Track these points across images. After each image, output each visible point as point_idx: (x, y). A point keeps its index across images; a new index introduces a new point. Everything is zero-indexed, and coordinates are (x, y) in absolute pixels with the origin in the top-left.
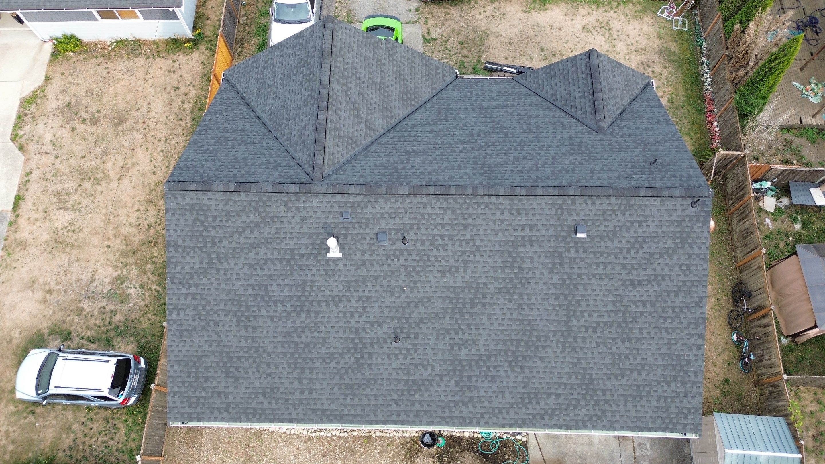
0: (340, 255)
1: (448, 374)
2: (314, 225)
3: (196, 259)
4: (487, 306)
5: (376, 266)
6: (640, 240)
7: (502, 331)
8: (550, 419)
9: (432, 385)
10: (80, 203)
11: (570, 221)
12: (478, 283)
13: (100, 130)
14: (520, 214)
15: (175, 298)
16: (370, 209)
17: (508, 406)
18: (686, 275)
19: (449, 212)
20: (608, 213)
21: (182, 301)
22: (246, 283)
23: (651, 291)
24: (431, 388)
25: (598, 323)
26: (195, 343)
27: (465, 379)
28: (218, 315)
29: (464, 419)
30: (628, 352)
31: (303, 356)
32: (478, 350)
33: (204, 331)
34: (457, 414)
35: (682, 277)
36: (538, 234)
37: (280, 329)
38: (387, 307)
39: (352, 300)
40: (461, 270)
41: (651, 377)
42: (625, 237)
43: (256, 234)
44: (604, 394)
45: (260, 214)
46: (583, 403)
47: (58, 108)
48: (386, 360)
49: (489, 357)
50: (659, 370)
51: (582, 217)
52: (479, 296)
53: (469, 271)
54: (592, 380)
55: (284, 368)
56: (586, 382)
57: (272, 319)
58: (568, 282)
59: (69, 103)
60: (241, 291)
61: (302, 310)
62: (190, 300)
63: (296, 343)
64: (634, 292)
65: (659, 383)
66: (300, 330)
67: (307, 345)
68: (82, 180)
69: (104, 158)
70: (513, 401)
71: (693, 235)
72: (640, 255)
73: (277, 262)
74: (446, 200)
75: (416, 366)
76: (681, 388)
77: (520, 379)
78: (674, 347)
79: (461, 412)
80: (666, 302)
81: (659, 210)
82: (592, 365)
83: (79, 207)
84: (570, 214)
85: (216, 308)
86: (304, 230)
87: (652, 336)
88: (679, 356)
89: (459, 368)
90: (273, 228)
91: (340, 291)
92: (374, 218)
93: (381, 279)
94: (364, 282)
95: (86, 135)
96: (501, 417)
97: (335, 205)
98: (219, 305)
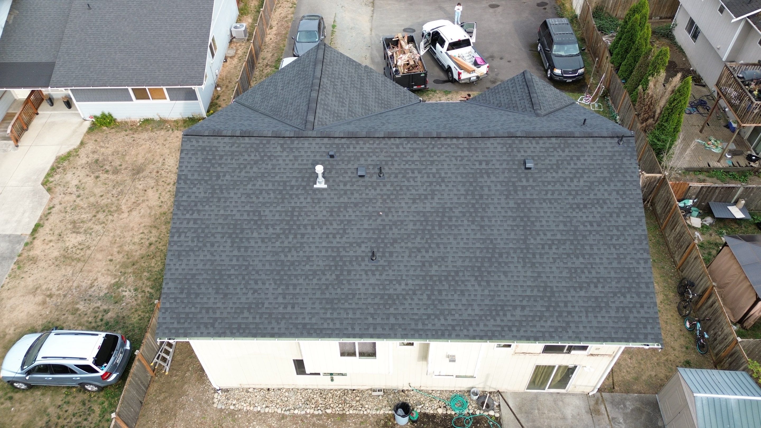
0: (326, 186)
1: (421, 289)
2: (305, 162)
3: (201, 190)
4: (453, 228)
5: (356, 195)
6: (580, 171)
7: (468, 249)
8: (518, 331)
9: (406, 299)
10: (92, 229)
11: (519, 157)
12: (444, 208)
13: (119, 178)
14: (477, 152)
15: (178, 222)
16: (351, 149)
17: (477, 318)
18: (623, 199)
19: (418, 151)
20: (550, 150)
21: (185, 225)
22: (243, 209)
23: (595, 213)
24: (405, 302)
25: (553, 240)
26: (191, 262)
27: (436, 293)
28: (215, 237)
29: (436, 331)
30: (583, 266)
31: (289, 273)
32: (447, 266)
33: (200, 251)
34: (430, 326)
35: (621, 200)
36: (493, 167)
37: (269, 249)
38: (365, 229)
39: (334, 223)
40: (429, 197)
41: (607, 289)
42: (567, 168)
43: (255, 169)
44: (566, 306)
45: (259, 154)
46: (547, 314)
47: (87, 163)
48: (364, 277)
49: (457, 273)
50: (614, 283)
51: (529, 153)
52: (446, 219)
53: (436, 198)
54: (553, 292)
55: (270, 284)
56: (548, 294)
57: (263, 240)
58: (522, 206)
59: (98, 160)
60: (238, 216)
61: (290, 232)
62: (191, 224)
63: (283, 261)
64: (580, 214)
65: (615, 294)
66: (287, 250)
67: (292, 263)
68: (98, 212)
69: (119, 197)
70: (482, 313)
71: (624, 166)
72: (582, 183)
73: (271, 192)
74: (415, 142)
75: (391, 281)
76: (636, 299)
77: (486, 292)
78: (624, 261)
79: (434, 325)
80: (609, 221)
81: (592, 148)
82: (551, 279)
83: (90, 231)
84: (519, 151)
85: (213, 231)
86: (296, 166)
87: (602, 251)
88: (629, 269)
89: (431, 283)
90: (269, 165)
91: (324, 216)
92: (355, 156)
93: (360, 205)
94: (346, 208)
95: (107, 181)
96: (471, 329)
97: (323, 146)
98: (217, 228)
